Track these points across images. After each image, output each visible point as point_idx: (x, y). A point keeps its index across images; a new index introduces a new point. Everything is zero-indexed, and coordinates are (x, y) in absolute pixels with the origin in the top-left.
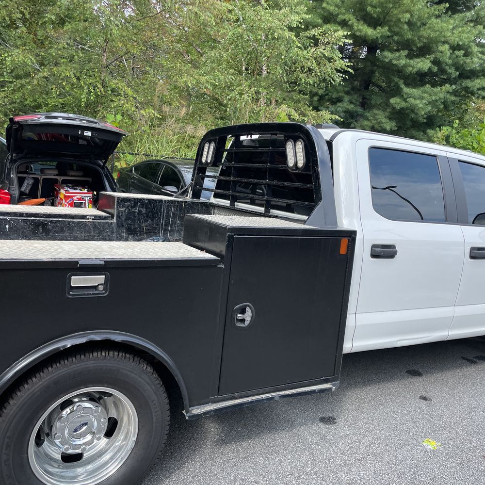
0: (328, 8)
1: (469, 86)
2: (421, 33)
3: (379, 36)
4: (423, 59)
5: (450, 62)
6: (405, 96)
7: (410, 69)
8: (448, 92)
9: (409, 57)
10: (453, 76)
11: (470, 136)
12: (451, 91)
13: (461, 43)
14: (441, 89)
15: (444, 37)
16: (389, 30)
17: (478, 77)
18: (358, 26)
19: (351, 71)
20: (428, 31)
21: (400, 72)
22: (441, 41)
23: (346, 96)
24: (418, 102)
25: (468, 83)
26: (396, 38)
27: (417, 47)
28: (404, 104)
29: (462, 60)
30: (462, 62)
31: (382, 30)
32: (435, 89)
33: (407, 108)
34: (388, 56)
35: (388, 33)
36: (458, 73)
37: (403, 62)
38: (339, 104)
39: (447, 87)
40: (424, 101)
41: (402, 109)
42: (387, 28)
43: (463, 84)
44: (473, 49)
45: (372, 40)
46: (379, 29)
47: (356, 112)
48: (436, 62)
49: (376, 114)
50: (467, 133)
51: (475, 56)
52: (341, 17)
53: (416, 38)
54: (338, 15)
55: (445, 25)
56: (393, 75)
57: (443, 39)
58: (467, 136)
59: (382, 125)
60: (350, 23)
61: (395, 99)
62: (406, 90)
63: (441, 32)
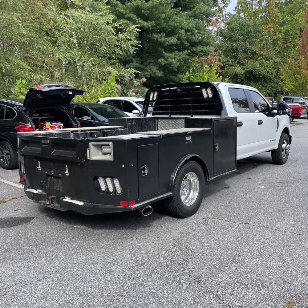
0: (120, 11)
1: (195, 50)
2: (170, 24)
3: (150, 26)
4: (172, 37)
5: (185, 38)
6: (166, 58)
7: (167, 43)
8: (186, 54)
9: (166, 37)
10: (187, 46)
11: (199, 76)
12: (188, 54)
13: (189, 28)
14: (183, 53)
15: (181, 25)
16: (155, 23)
17: (198, 45)
18: (138, 21)
19: (140, 46)
20: (174, 23)
21: (161, 44)
22: (180, 28)
23: (133, 59)
24: (173, 60)
25: (194, 49)
26: (158, 27)
27: (168, 31)
28: (166, 62)
29: (190, 37)
30: (190, 38)
31: (152, 23)
32: (180, 53)
33: (168, 64)
34: (155, 36)
35: (155, 24)
36: (189, 44)
37: (163, 39)
38: (131, 64)
39: (186, 52)
40: (176, 60)
41: (165, 64)
42: (154, 22)
43: (192, 49)
44: (195, 31)
45: (146, 28)
46: (150, 22)
47: (140, 67)
48: (179, 39)
49: (152, 68)
50: (197, 75)
51: (196, 35)
52: (127, 15)
53: (167, 26)
54: (125, 14)
55: (181, 19)
56: (159, 46)
57: (181, 27)
58: (198, 77)
59: (156, 74)
60: (133, 19)
61: (161, 59)
62: (166, 54)
63: (180, 23)
